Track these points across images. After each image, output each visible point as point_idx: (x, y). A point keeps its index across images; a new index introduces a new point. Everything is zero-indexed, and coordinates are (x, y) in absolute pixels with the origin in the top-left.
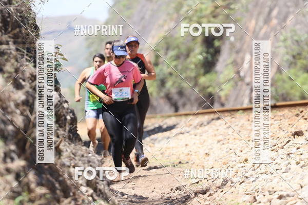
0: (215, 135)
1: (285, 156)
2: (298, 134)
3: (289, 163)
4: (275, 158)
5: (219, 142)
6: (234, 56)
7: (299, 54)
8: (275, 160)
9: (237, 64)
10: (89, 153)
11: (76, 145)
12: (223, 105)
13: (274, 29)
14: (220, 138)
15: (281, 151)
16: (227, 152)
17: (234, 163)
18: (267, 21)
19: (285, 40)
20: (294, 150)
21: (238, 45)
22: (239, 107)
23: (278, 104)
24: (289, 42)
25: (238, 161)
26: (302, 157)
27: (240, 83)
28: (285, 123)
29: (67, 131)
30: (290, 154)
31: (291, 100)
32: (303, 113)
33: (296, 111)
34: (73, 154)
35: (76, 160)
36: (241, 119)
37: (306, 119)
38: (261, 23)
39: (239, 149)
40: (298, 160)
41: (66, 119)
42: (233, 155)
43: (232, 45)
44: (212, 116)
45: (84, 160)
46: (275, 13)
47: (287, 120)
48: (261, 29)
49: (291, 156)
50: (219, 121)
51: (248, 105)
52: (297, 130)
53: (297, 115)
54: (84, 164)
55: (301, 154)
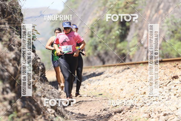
0: (127, 78)
1: (167, 91)
2: (175, 77)
3: (170, 95)
4: (161, 91)
5: (129, 82)
6: (137, 31)
7: (176, 30)
8: (161, 93)
9: (139, 37)
10: (53, 89)
11: (44, 84)
12: (131, 60)
13: (161, 16)
14: (130, 80)
15: (165, 88)
16: (133, 88)
17: (138, 95)
18: (157, 11)
19: (168, 22)
20: (173, 87)
21: (140, 25)
22: (140, 61)
23: (163, 60)
24: (170, 24)
25: (140, 93)
26: (178, 91)
27: (141, 48)
28: (168, 71)
29: (39, 76)
30: (170, 89)
31: (171, 57)
32: (178, 66)
33: (174, 64)
34: (43, 89)
35: (45, 93)
36: (142, 69)
37: (180, 69)
38: (153, 12)
39: (141, 86)
40: (175, 93)
41: (39, 69)
42: (137, 90)
43: (137, 25)
44: (125, 67)
45: (50, 93)
46: (162, 6)
47: (169, 69)
48: (153, 15)
49: (171, 90)
50: (129, 70)
51: (146, 60)
52: (175, 75)
53: (175, 66)
54: (49, 95)
55: (177, 90)
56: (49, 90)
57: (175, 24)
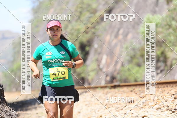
0: (84, 101)
1: (123, 115)
4: (117, 115)
5: (86, 105)
7: (134, 56)
9: (98, 61)
10: (11, 110)
12: (89, 84)
13: (120, 41)
14: (87, 103)
15: (121, 111)
16: (91, 111)
18: (116, 36)
19: (127, 48)
20: (128, 111)
21: (99, 50)
22: (98, 85)
23: (121, 84)
27: (100, 72)
30: (126, 113)
31: (129, 82)
32: (135, 90)
33: (131, 88)
36: (100, 93)
37: (136, 93)
38: (113, 37)
39: (98, 110)
42: (94, 113)
43: (96, 50)
44: (83, 90)
45: (8, 114)
46: (121, 31)
47: (125, 94)
48: (113, 41)
50: (87, 93)
51: (105, 84)
53: (131, 91)
55: (133, 114)
56: (7, 111)
57: (134, 49)
